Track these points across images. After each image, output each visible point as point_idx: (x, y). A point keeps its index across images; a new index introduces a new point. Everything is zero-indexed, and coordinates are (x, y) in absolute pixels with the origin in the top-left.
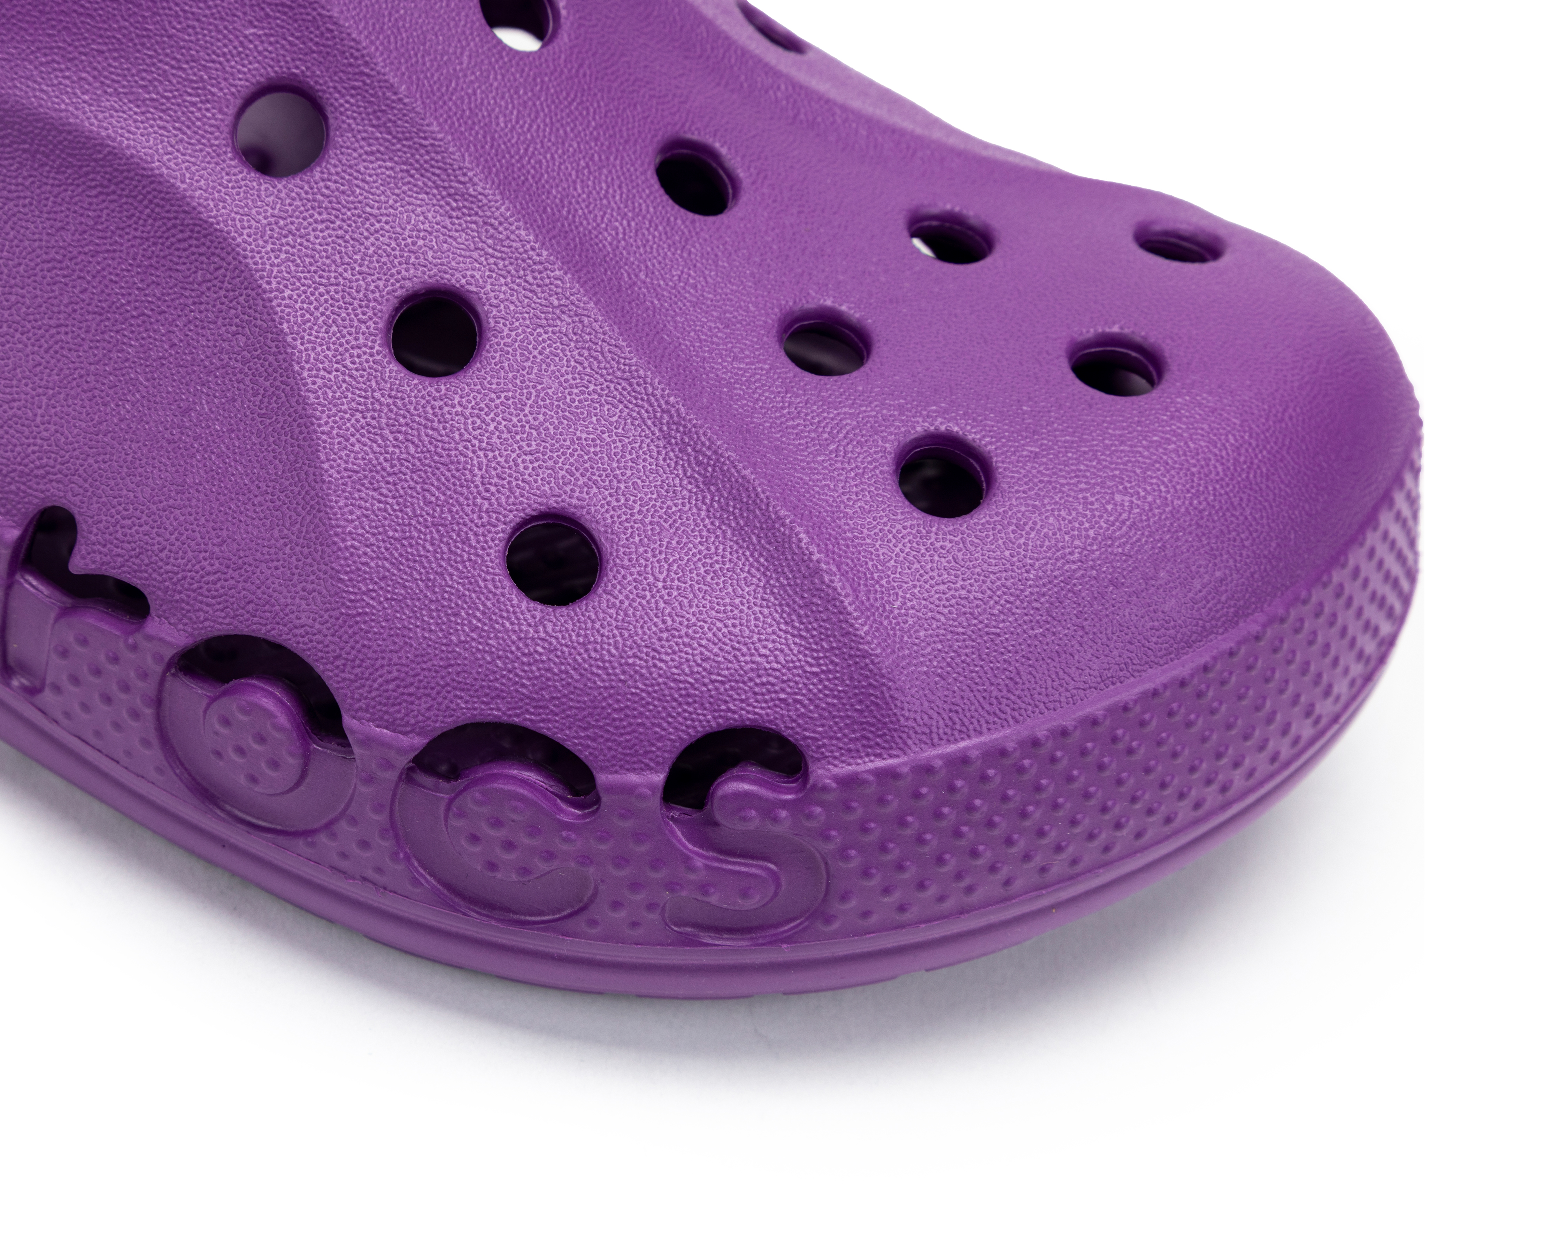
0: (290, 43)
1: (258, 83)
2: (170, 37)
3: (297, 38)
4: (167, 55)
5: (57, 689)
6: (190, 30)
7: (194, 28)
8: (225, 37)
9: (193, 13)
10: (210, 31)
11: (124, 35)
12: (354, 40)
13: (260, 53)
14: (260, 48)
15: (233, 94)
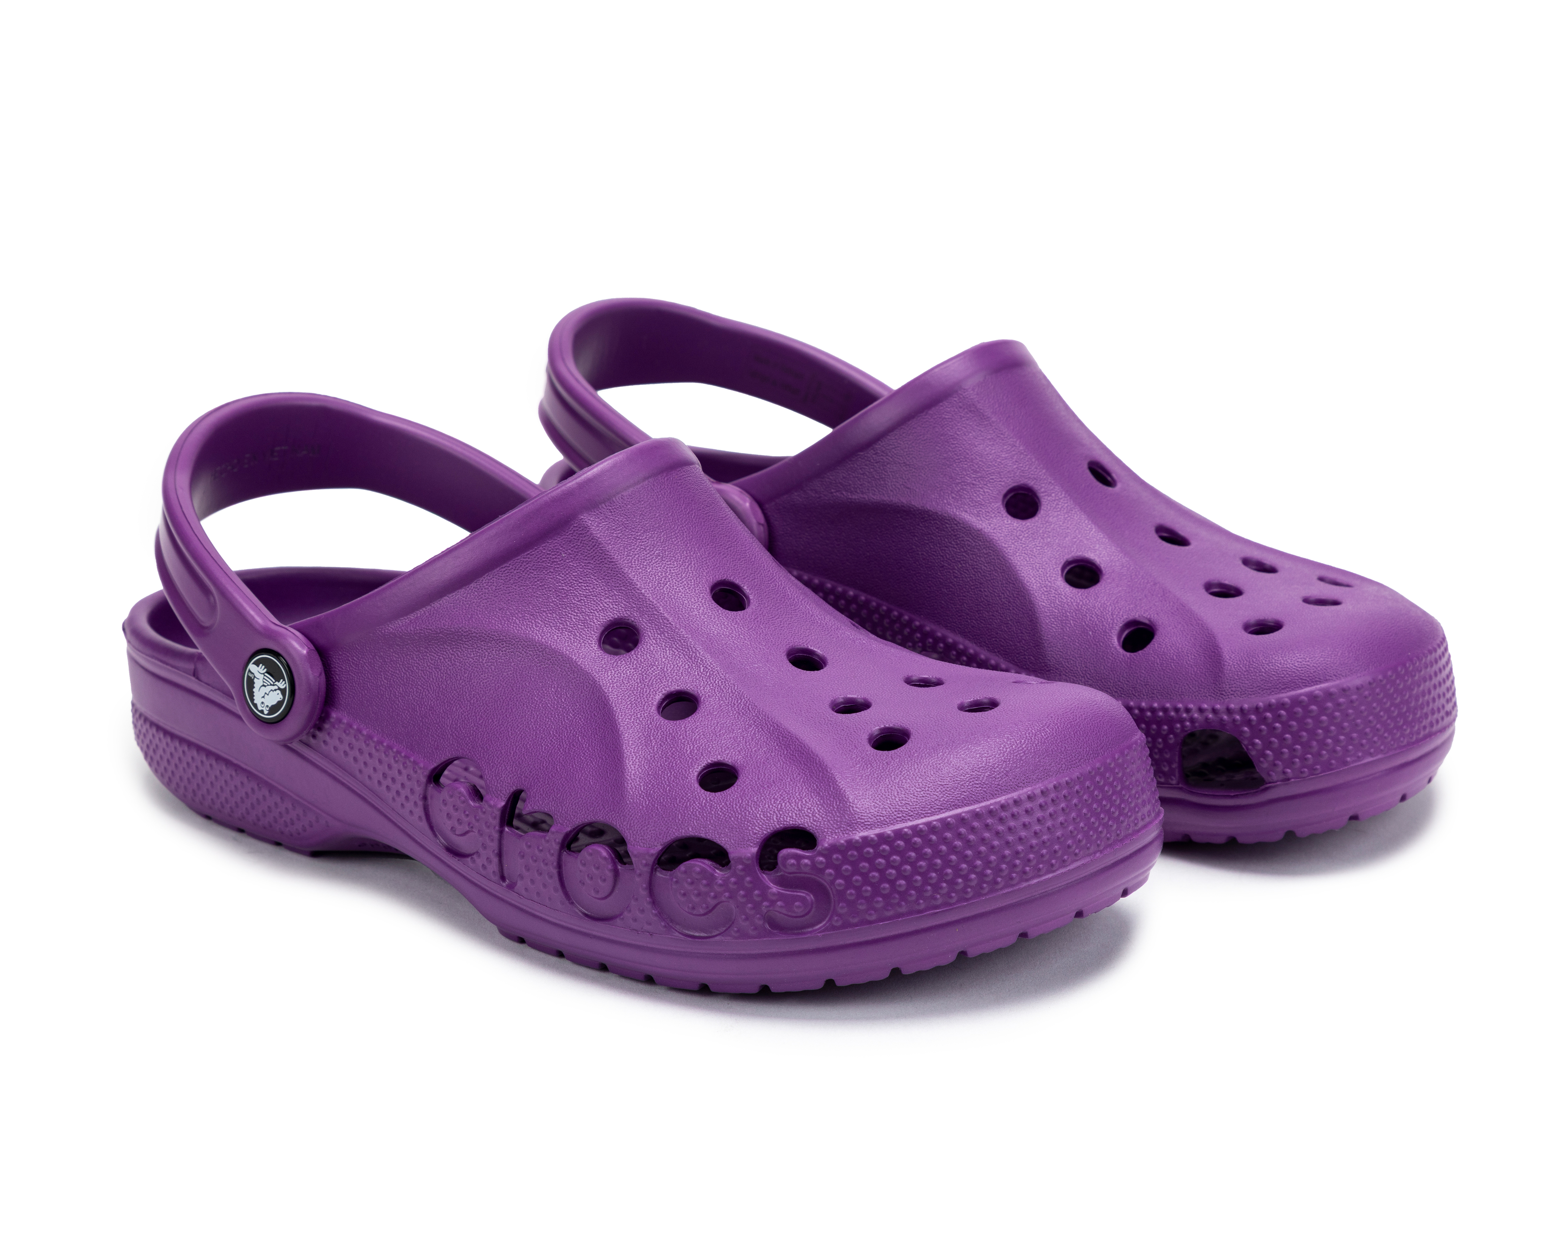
0: (624, 604)
1: (610, 620)
2: (573, 604)
3: (627, 602)
4: (572, 611)
5: (521, 877)
6: (582, 601)
7: (584, 600)
8: (597, 603)
9: (584, 595)
10: (591, 601)
11: (554, 604)
12: (651, 601)
13: (611, 609)
14: (611, 607)
15: (599, 624)
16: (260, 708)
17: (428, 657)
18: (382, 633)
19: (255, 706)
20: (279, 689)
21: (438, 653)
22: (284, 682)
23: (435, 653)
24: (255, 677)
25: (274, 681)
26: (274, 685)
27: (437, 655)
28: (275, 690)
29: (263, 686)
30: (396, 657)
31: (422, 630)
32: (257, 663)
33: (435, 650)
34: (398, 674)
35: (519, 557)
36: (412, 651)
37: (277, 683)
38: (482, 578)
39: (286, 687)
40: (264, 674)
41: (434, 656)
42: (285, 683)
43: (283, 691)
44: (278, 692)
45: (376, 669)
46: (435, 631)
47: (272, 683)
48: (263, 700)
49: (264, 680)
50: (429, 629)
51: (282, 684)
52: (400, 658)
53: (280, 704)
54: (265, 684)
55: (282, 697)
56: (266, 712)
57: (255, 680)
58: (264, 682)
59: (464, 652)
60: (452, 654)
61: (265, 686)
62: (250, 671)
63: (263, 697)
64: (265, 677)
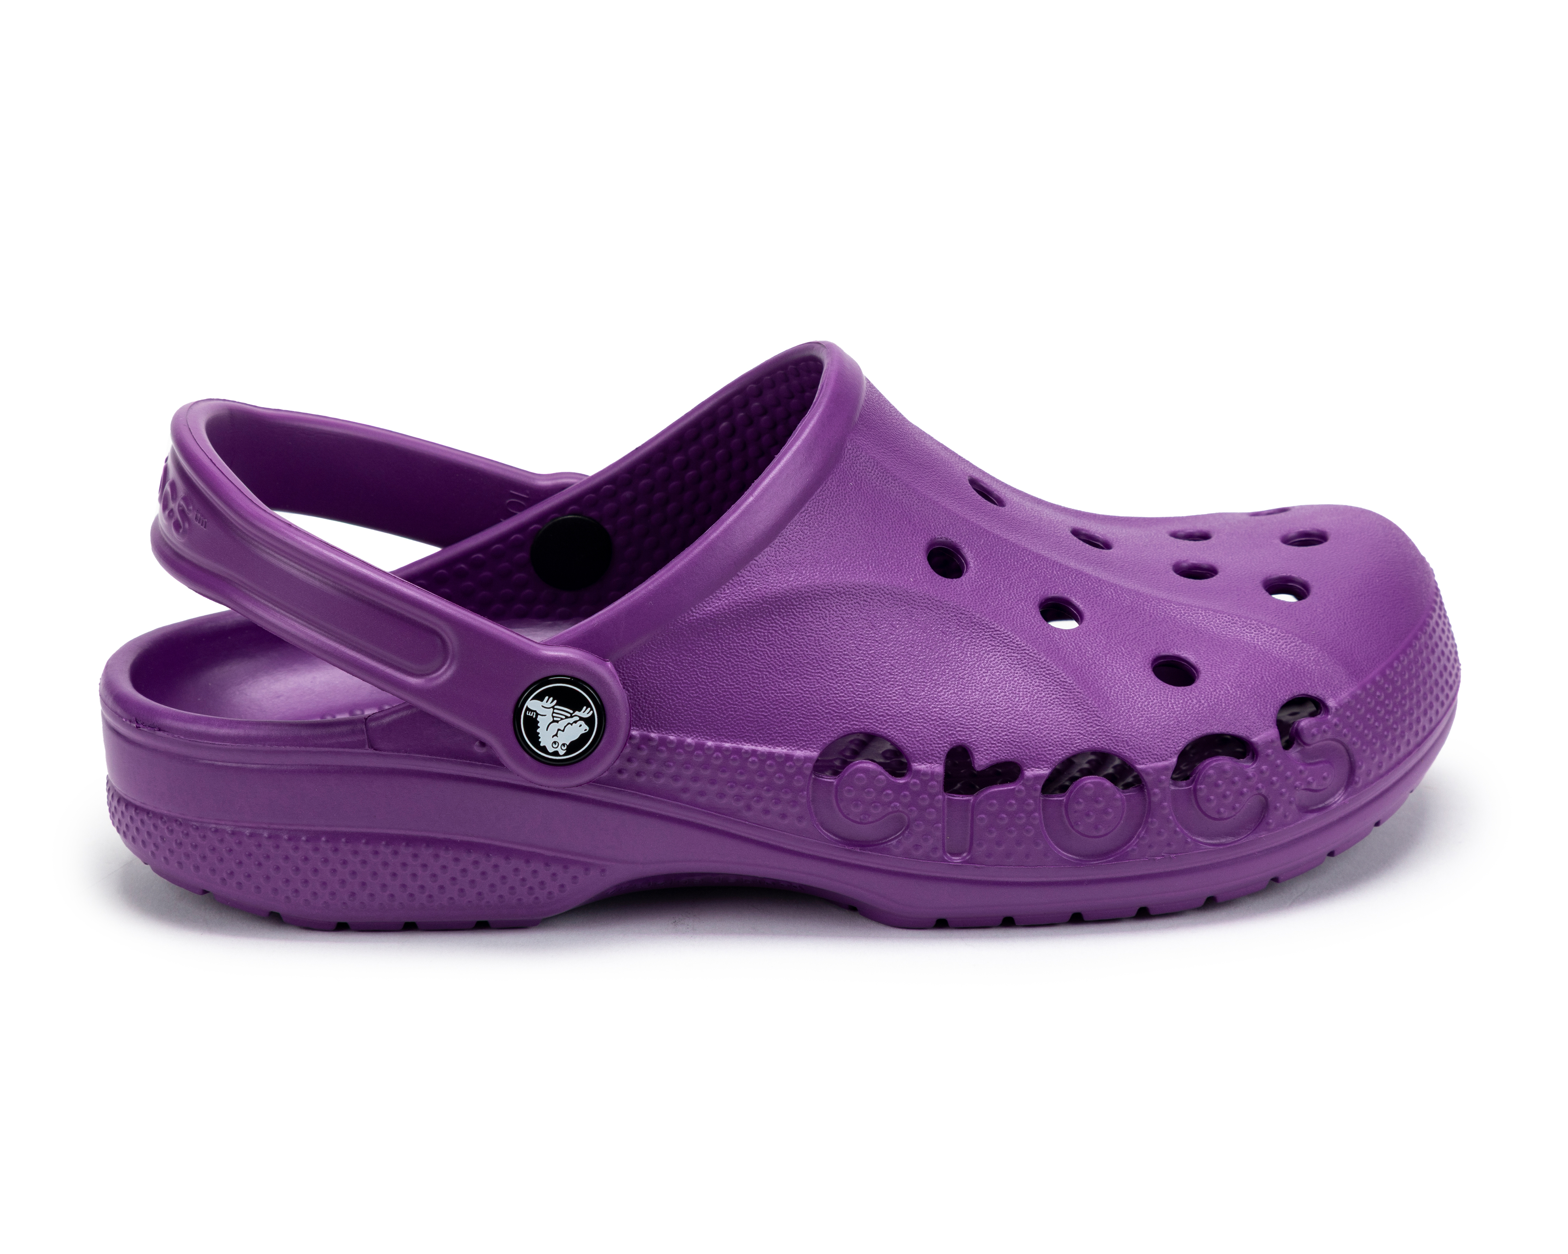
16: (551, 750)
17: (753, 634)
18: (685, 622)
19: (544, 749)
20: (581, 719)
21: (765, 626)
22: (589, 709)
23: (761, 628)
24: (537, 714)
25: (571, 711)
26: (571, 717)
27: (766, 630)
28: (575, 722)
29: (554, 721)
30: (710, 646)
31: (738, 606)
32: (540, 697)
33: (761, 624)
34: (720, 665)
35: (814, 497)
36: (730, 634)
37: (577, 713)
38: (785, 530)
39: (593, 714)
40: (553, 707)
41: (761, 632)
42: (592, 709)
43: (589, 721)
44: (582, 723)
45: (686, 666)
46: (756, 602)
47: (569, 715)
48: (555, 739)
49: (554, 715)
50: (748, 602)
51: (585, 713)
52: (717, 645)
53: (584, 738)
54: (555, 719)
55: (588, 729)
56: (562, 752)
57: (539, 718)
58: (553, 717)
59: (798, 617)
60: (784, 624)
61: (557, 722)
62: (528, 709)
63: (556, 735)
64: (555, 711)
